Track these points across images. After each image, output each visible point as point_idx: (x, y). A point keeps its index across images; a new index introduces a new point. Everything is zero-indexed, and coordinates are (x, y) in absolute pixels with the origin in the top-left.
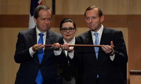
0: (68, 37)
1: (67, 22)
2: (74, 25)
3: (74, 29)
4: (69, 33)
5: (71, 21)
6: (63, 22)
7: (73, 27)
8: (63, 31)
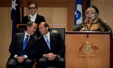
0: (32, 13)
1: (31, 4)
2: (36, 6)
3: (35, 8)
4: (32, 10)
5: (34, 4)
6: (30, 4)
7: (35, 7)
8: (29, 9)
